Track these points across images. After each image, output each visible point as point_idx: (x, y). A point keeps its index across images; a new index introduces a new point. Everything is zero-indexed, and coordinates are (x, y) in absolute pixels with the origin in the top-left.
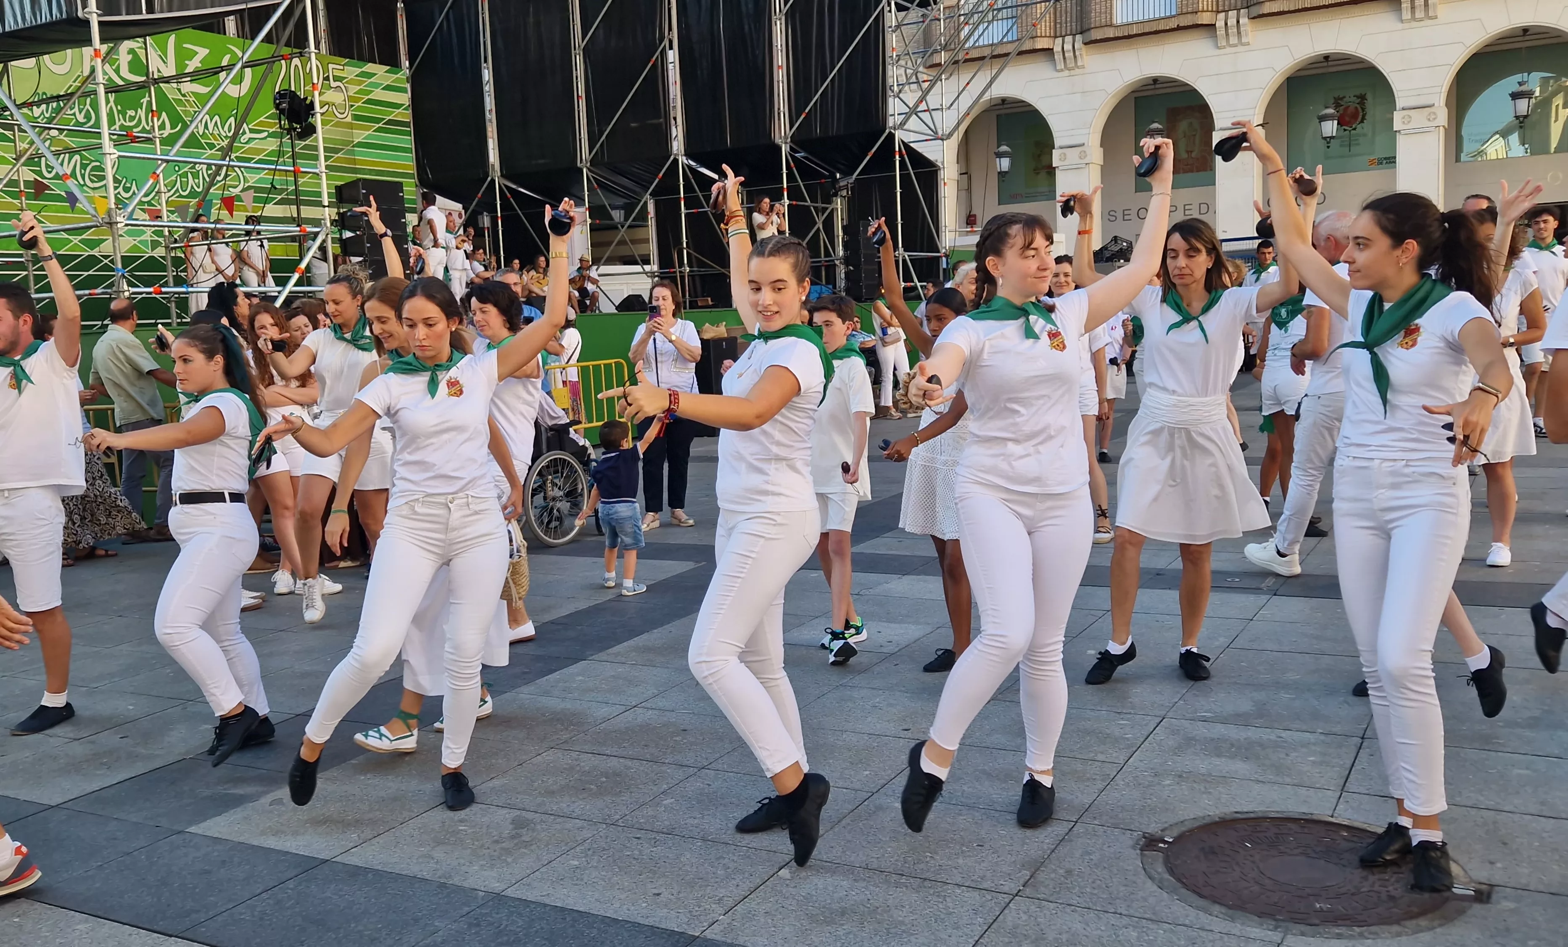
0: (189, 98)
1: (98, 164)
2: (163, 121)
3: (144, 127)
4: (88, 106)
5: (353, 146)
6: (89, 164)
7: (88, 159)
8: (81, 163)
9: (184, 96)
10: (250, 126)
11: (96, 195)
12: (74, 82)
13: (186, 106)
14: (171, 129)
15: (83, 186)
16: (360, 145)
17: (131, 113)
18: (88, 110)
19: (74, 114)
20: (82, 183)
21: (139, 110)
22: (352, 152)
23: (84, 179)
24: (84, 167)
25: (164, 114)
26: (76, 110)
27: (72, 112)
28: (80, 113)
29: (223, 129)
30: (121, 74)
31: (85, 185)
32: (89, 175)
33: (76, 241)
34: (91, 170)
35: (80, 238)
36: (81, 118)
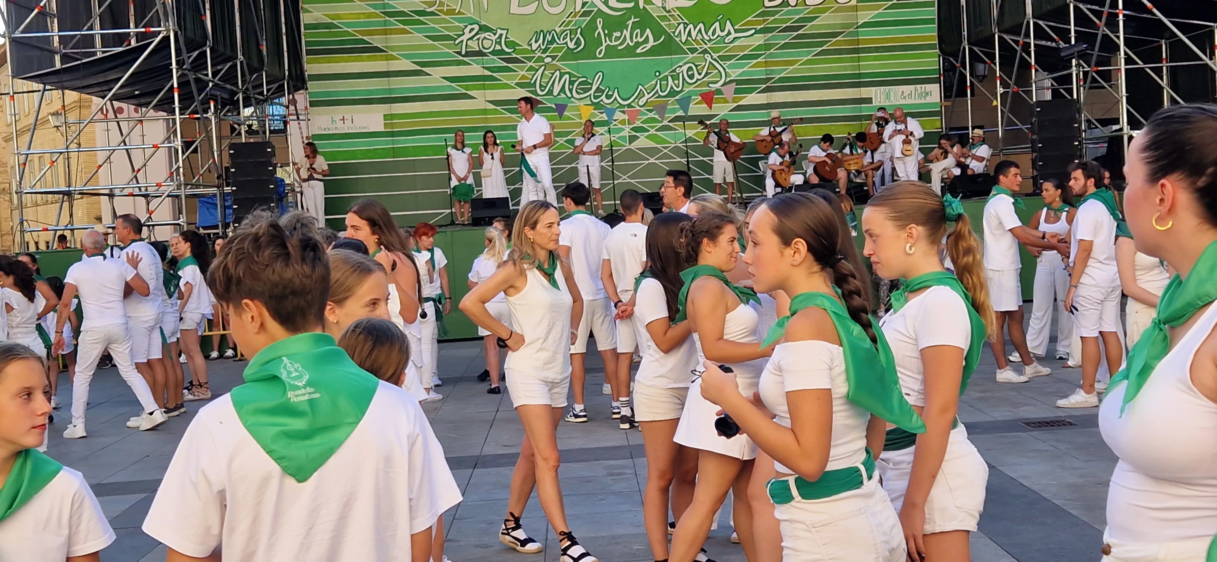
0: (673, 13)
1: (585, 79)
2: (647, 36)
3: (628, 44)
4: (579, 35)
5: (857, 28)
6: (576, 81)
7: (575, 76)
8: (570, 80)
9: (669, 11)
10: (736, 27)
11: (582, 104)
12: (568, 18)
13: (670, 20)
14: (654, 42)
15: (570, 98)
16: (866, 25)
17: (617, 34)
18: (578, 38)
19: (566, 43)
20: (570, 95)
21: (625, 31)
22: (857, 34)
23: (571, 93)
24: (571, 83)
25: (648, 30)
26: (568, 39)
27: (565, 41)
28: (571, 41)
29: (706, 33)
30: (610, 4)
31: (572, 96)
32: (576, 88)
33: (561, 142)
34: (578, 85)
35: (566, 139)
36: (571, 45)
